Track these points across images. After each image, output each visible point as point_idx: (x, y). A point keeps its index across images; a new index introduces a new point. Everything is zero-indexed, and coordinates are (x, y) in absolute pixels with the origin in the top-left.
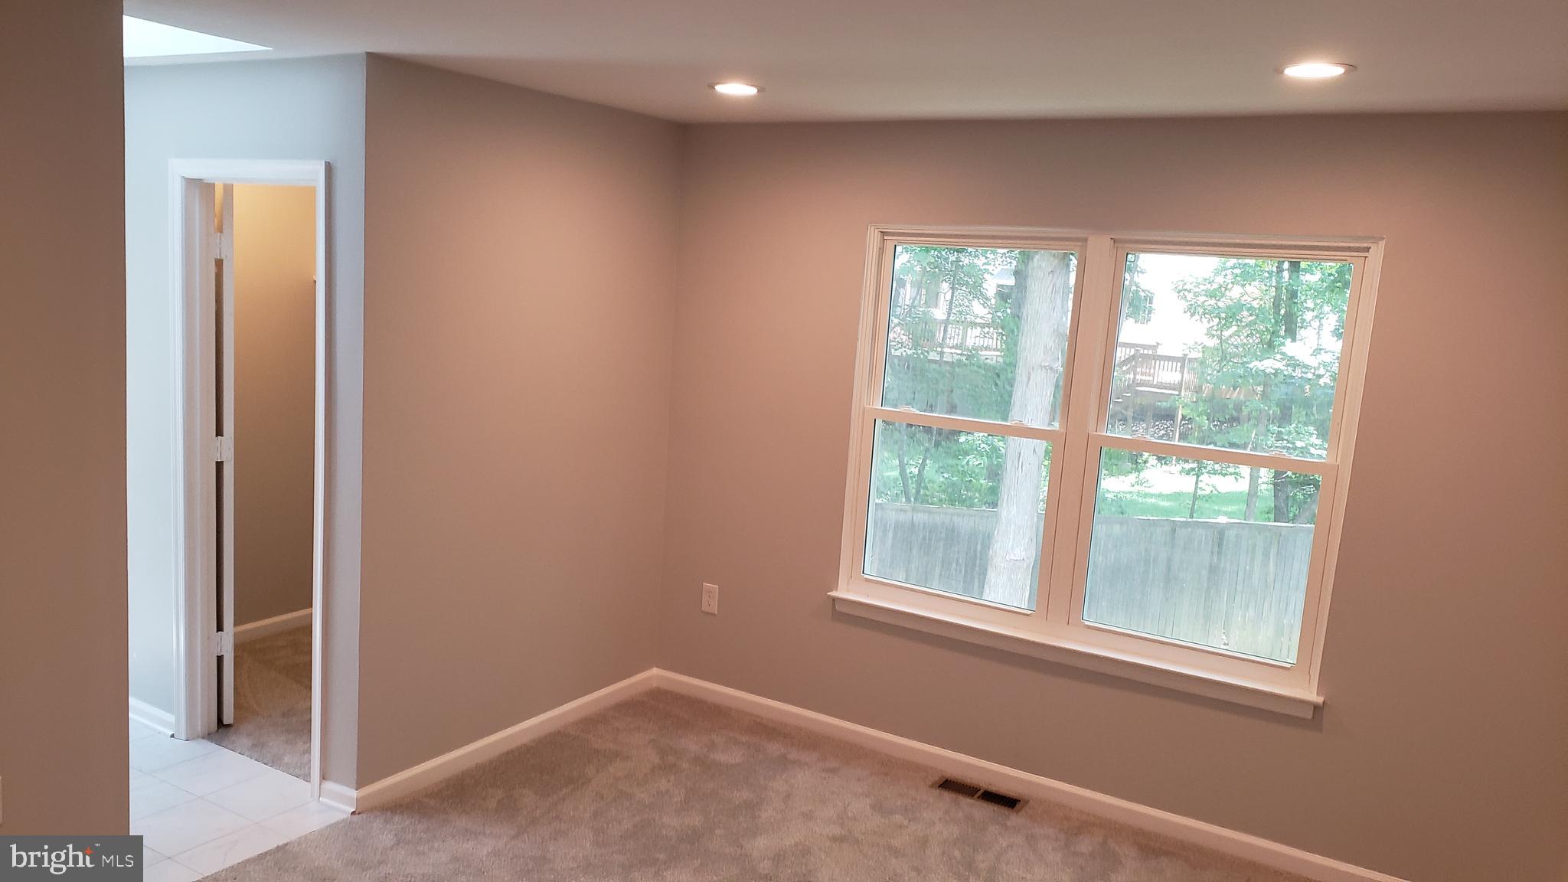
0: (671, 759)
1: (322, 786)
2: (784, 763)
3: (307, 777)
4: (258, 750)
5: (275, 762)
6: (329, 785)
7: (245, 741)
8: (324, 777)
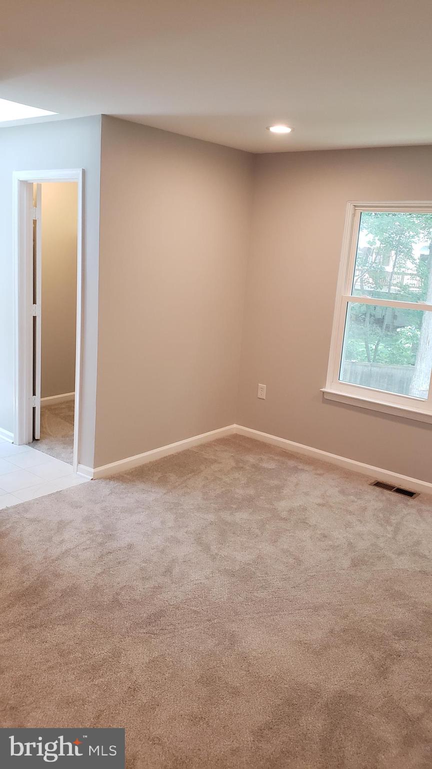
0: (241, 465)
1: (78, 467)
2: (296, 470)
3: (71, 463)
4: (50, 450)
5: (57, 456)
6: (81, 466)
7: (45, 447)
8: (79, 463)
